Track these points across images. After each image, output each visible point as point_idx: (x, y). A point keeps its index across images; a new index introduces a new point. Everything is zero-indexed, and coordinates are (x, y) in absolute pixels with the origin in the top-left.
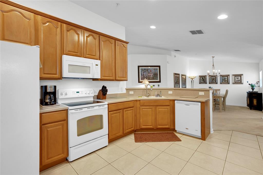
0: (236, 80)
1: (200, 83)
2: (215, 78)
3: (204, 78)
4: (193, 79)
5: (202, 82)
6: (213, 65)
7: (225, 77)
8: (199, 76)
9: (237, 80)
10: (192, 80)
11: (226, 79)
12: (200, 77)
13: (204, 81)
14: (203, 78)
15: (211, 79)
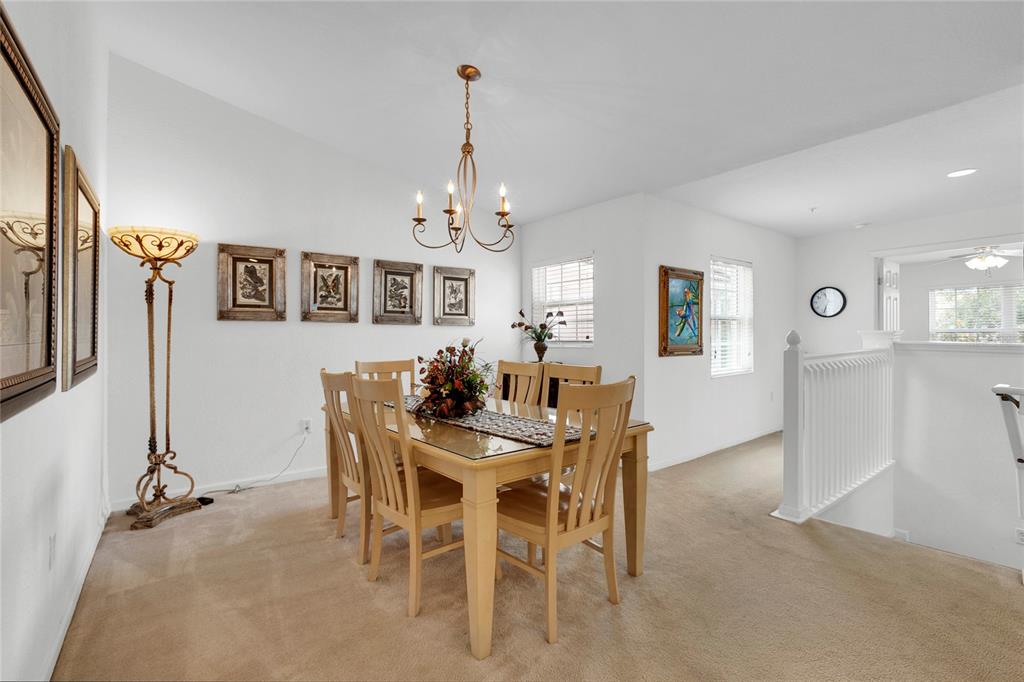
0: (447, 302)
1: (223, 316)
2: (342, 280)
3: (262, 270)
4: (168, 271)
5: (241, 300)
6: (467, 149)
7: (399, 279)
8: (223, 248)
9: (453, 301)
10: (147, 272)
11: (406, 292)
12: (232, 253)
13: (258, 295)
14: (251, 272)
15: (320, 283)
